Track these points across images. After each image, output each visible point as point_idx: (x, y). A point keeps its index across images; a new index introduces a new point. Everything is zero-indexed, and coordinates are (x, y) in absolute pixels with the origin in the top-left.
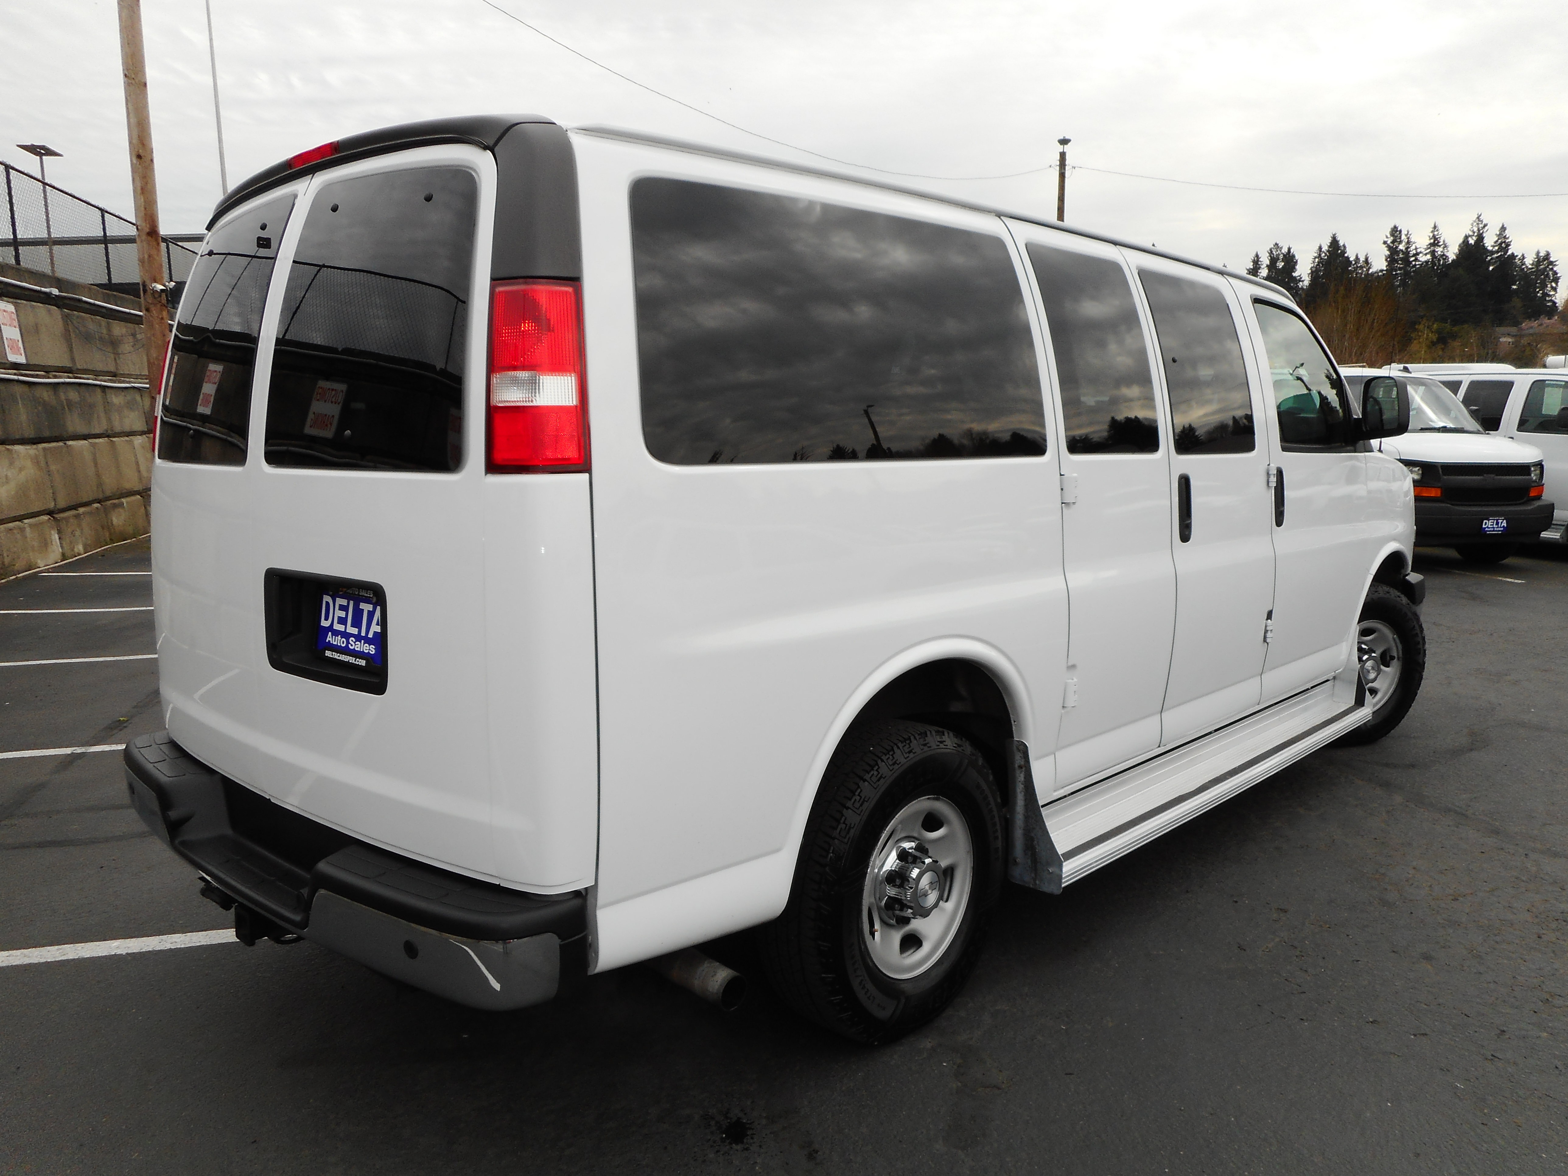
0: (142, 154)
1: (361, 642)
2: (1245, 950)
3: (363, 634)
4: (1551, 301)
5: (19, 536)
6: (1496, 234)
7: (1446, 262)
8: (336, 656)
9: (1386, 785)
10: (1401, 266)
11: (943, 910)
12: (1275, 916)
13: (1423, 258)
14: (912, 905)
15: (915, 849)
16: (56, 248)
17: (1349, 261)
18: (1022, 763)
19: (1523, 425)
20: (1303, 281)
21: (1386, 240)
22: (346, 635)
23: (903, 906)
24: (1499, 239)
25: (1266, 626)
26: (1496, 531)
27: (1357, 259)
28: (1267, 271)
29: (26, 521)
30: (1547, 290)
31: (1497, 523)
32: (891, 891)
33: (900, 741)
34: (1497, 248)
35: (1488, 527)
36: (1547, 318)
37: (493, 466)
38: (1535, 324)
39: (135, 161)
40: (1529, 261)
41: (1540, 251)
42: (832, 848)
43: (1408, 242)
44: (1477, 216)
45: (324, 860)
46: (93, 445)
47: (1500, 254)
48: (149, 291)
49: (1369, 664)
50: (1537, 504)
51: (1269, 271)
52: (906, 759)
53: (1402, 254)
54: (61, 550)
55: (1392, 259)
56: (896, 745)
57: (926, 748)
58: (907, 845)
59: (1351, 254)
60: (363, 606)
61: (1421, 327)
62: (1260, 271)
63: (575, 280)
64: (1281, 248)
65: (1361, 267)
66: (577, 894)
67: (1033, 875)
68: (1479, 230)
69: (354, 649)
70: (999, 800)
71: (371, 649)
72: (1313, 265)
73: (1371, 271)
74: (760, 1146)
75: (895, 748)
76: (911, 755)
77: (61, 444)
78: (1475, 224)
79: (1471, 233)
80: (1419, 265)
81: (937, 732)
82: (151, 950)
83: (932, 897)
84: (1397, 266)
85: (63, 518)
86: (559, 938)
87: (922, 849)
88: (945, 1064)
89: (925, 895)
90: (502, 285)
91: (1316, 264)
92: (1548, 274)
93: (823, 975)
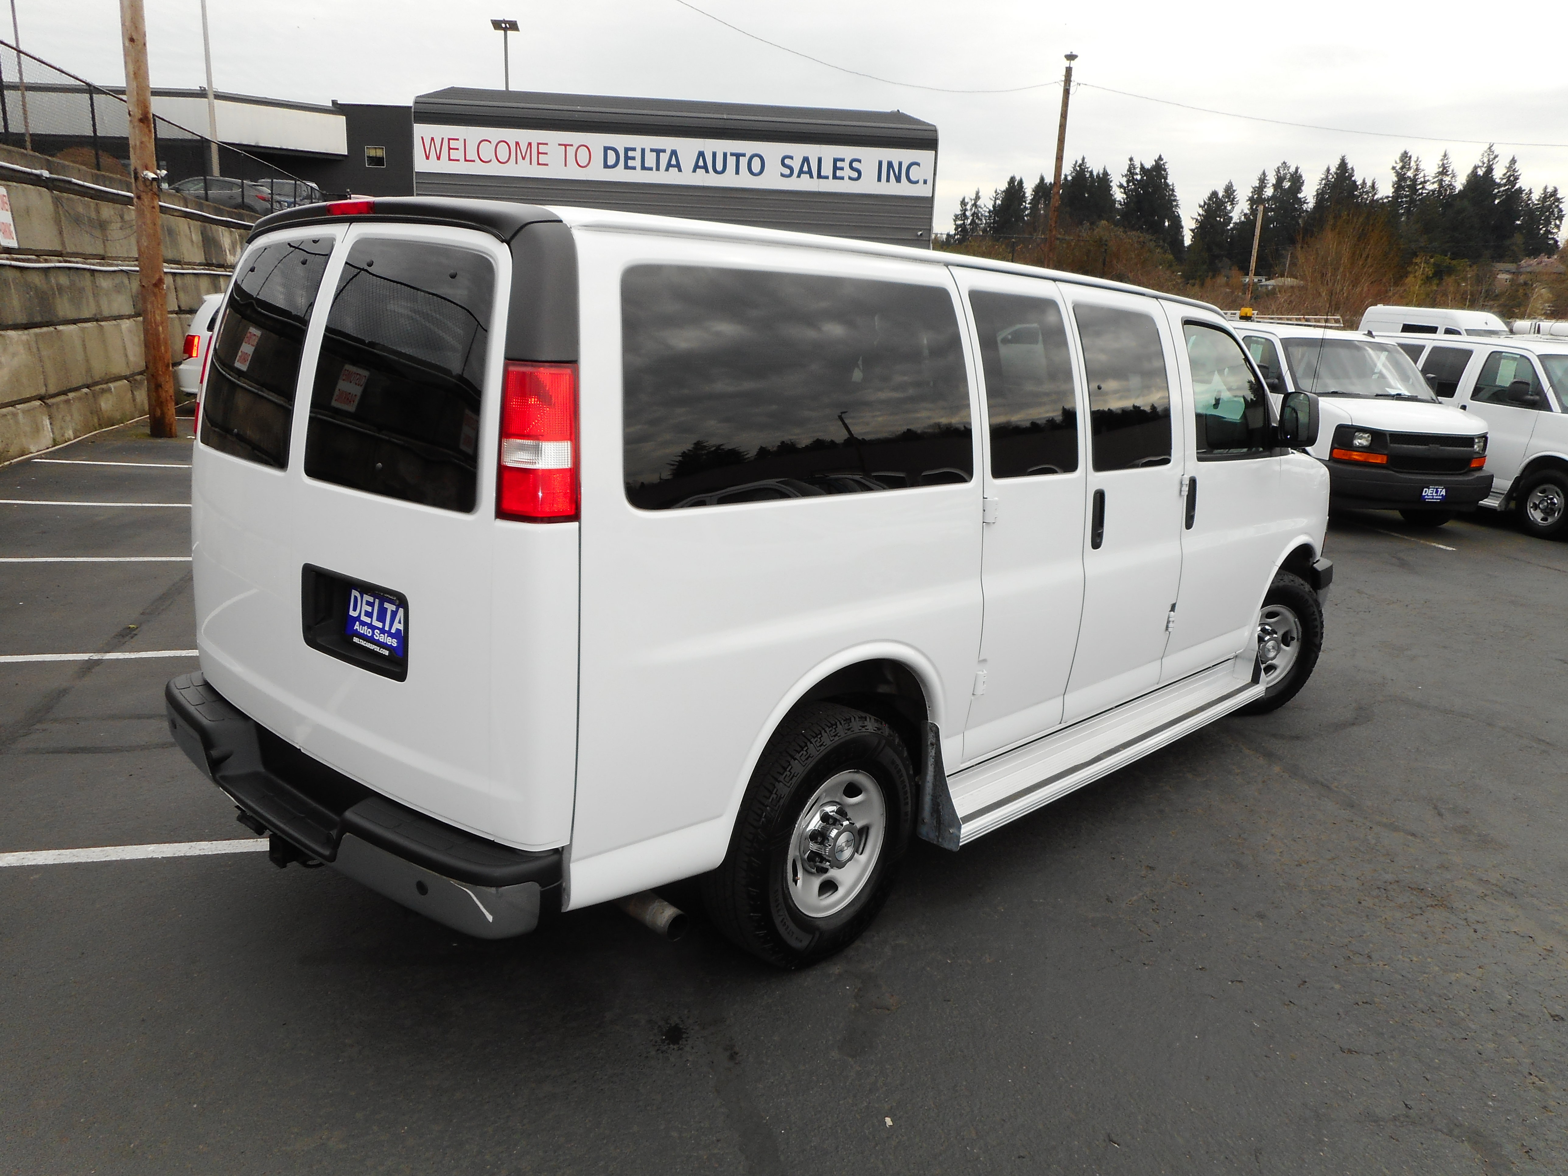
0: (135, 37)
1: (384, 635)
2: (1111, 902)
3: (387, 628)
4: (1553, 239)
5: (11, 421)
6: (1506, 167)
7: (1452, 192)
8: (363, 643)
9: (1269, 755)
10: (1408, 193)
11: (857, 861)
12: (1143, 873)
13: (1430, 187)
14: (830, 859)
15: (836, 812)
16: (28, 94)
17: (1356, 184)
18: (934, 741)
19: (1477, 394)
20: (1307, 203)
21: (1395, 165)
22: (371, 626)
23: (823, 859)
24: (1507, 172)
25: (1169, 617)
26: (1435, 499)
27: (1364, 183)
28: (1272, 190)
29: (18, 406)
30: (1551, 228)
31: (1437, 492)
32: (813, 846)
33: (827, 726)
34: (1505, 181)
35: (1427, 495)
36: (1546, 257)
37: (502, 513)
38: (1534, 262)
39: (127, 44)
40: (1536, 197)
41: (1548, 186)
42: (764, 814)
43: (1417, 169)
44: (1488, 147)
45: (349, 810)
46: (83, 330)
47: (1507, 187)
48: (140, 178)
49: (1270, 644)
50: (1477, 474)
51: (1275, 191)
52: (831, 741)
53: (1410, 181)
54: (52, 435)
55: (1398, 187)
56: (824, 729)
57: (849, 732)
58: (830, 809)
59: (1358, 178)
60: (386, 605)
61: (1418, 260)
62: (1265, 190)
63: (573, 362)
64: (1289, 167)
65: (1367, 193)
66: (556, 851)
67: (937, 834)
68: (1489, 161)
69: (378, 640)
70: (911, 772)
71: (394, 643)
72: (1319, 187)
73: (1376, 197)
74: (693, 1048)
75: (823, 732)
76: (837, 738)
77: (51, 329)
78: (1486, 154)
79: (1481, 164)
80: (1425, 193)
81: (861, 718)
82: (183, 855)
83: (847, 853)
84: (1403, 194)
85: (53, 404)
86: (540, 886)
87: (842, 812)
88: (848, 988)
89: (842, 851)
90: (514, 365)
91: (1322, 186)
92: (1553, 211)
93: (752, 914)
